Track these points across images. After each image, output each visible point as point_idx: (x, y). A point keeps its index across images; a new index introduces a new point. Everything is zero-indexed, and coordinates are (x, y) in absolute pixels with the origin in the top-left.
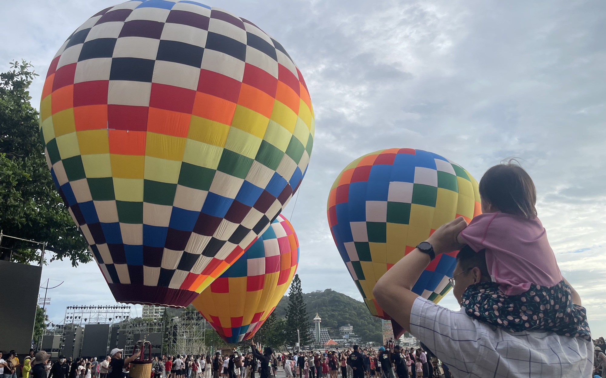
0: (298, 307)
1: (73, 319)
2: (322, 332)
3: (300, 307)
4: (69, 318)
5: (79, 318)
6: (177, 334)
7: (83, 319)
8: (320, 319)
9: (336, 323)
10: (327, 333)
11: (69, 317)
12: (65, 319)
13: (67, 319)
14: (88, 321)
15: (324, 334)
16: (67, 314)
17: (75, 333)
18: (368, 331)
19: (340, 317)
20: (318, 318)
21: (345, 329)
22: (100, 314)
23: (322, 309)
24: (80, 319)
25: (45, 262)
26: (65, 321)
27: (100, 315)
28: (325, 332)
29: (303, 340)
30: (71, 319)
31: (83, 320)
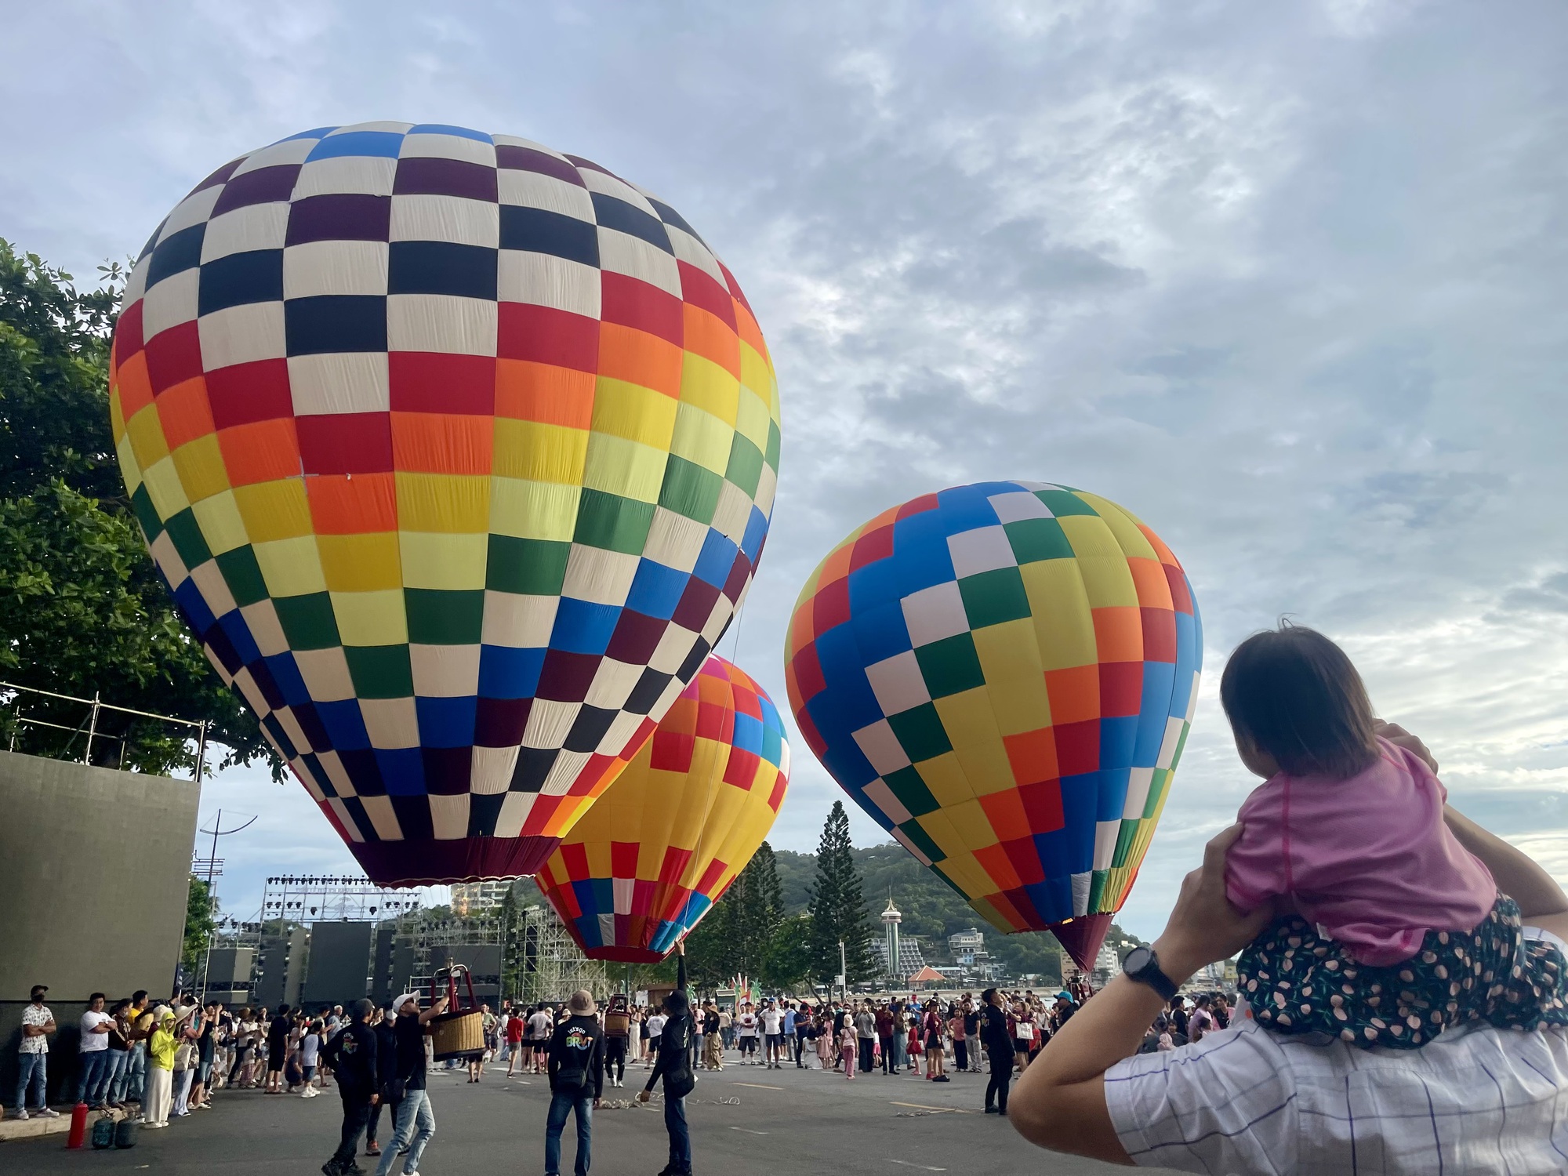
0: (841, 884)
1: (283, 908)
2: (903, 947)
3: (846, 884)
4: (273, 907)
5: (298, 905)
6: (539, 949)
7: (307, 908)
8: (899, 914)
9: (939, 925)
10: (916, 952)
11: (274, 904)
12: (263, 909)
13: (269, 907)
14: (318, 914)
15: (910, 952)
16: (267, 896)
17: (289, 944)
18: (1024, 948)
19: (950, 910)
20: (892, 912)
21: (962, 942)
22: (347, 896)
23: (904, 890)
24: (298, 910)
25: (207, 769)
26: (263, 914)
27: (348, 899)
28: (912, 949)
29: (855, 968)
30: (278, 907)
31: (308, 912)
